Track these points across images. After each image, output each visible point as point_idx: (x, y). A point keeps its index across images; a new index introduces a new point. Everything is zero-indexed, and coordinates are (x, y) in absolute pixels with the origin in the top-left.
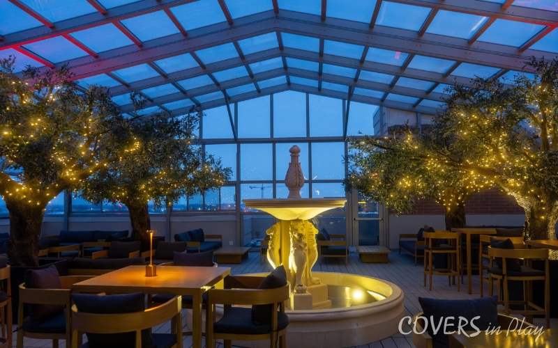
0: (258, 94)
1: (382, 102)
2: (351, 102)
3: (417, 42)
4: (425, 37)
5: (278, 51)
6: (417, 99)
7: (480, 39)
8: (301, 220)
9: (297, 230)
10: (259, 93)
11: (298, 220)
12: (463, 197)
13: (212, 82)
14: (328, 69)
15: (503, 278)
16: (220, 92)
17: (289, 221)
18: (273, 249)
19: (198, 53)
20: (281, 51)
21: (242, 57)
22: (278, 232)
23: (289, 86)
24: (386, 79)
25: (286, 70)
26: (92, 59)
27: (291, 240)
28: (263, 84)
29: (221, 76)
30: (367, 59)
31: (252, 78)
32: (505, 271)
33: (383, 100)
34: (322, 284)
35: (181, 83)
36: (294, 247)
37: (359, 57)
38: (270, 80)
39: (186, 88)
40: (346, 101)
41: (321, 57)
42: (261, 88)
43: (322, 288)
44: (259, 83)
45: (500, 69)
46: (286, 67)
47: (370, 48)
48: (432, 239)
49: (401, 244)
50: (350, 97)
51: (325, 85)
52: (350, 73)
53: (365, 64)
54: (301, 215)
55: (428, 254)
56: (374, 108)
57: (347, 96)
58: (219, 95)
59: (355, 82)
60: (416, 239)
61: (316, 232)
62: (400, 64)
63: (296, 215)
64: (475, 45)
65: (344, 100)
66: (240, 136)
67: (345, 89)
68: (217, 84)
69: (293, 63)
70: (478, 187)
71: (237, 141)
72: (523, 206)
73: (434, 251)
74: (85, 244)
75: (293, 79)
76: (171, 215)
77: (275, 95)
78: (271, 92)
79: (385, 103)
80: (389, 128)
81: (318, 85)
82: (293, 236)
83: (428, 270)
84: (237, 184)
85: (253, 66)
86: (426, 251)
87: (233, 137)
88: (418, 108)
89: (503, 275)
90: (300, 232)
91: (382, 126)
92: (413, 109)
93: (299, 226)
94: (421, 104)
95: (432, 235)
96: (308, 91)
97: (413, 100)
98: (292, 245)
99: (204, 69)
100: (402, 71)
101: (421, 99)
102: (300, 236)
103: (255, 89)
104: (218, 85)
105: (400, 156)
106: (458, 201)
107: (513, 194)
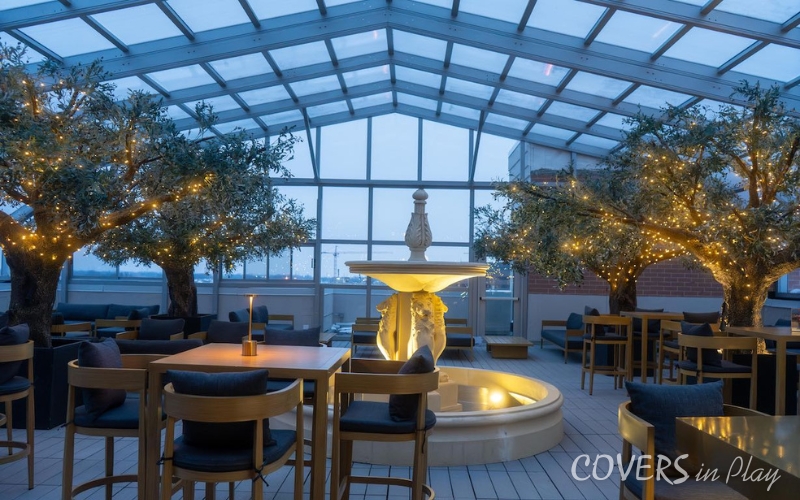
0: (350, 116)
1: (524, 136)
2: (483, 134)
3: (582, 54)
4: (592, 47)
5: (387, 57)
6: (573, 133)
7: (666, 54)
8: (426, 293)
9: (421, 306)
10: (353, 115)
11: (423, 293)
12: (635, 270)
13: (287, 96)
14: (454, 84)
15: (698, 375)
16: (298, 112)
17: (410, 294)
18: (385, 331)
19: (273, 53)
20: (391, 56)
21: (335, 62)
22: (394, 309)
23: (395, 107)
24: (533, 103)
25: (393, 84)
26: (120, 53)
27: (413, 319)
28: (358, 103)
29: (301, 88)
30: (510, 74)
31: (345, 93)
32: (700, 366)
33: (526, 133)
34: (450, 382)
35: (244, 96)
36: (417, 328)
37: (499, 70)
38: (369, 97)
39: (250, 104)
40: (475, 133)
41: (446, 68)
42: (355, 108)
43: (452, 386)
44: (353, 100)
45: (690, 97)
46: (393, 80)
47: (517, 59)
48: (596, 325)
49: (544, 334)
50: (481, 126)
51: (446, 108)
52: (483, 92)
53: (507, 81)
54: (428, 286)
55: (588, 346)
56: (511, 144)
57: (477, 125)
58: (295, 115)
59: (490, 105)
60: (564, 328)
61: (444, 309)
62: (556, 83)
63: (420, 285)
64: (659, 61)
65: (472, 130)
66: (323, 176)
67: (474, 115)
68: (295, 99)
69: (404, 74)
70: (655, 257)
71: (318, 183)
72: (722, 282)
73: (598, 342)
74: (98, 322)
75: (403, 98)
76: (220, 286)
77: (374, 118)
78: (369, 114)
79: (528, 137)
80: (532, 172)
81: (438, 106)
82: (415, 314)
83: (588, 368)
84: (316, 244)
85: (347, 76)
86: (586, 341)
87: (313, 177)
88: (573, 146)
89: (698, 372)
90: (426, 308)
91: (523, 169)
92: (566, 148)
93: (425, 301)
94: (578, 140)
95: (595, 320)
96: (421, 115)
97: (568, 135)
98: (413, 326)
99: (280, 77)
100: (557, 93)
101: (579, 134)
102: (427, 314)
103: (347, 109)
104: (295, 102)
105: (564, 209)
106: (628, 275)
107: (710, 265)
